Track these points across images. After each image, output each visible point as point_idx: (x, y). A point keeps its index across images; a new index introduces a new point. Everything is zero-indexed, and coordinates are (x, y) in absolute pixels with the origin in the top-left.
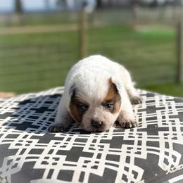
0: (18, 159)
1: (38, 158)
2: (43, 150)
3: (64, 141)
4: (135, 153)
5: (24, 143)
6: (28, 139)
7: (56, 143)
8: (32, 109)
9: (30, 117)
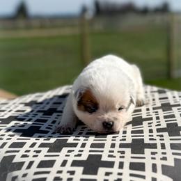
0: (25, 175)
1: (48, 172)
2: (54, 161)
3: (78, 148)
4: (161, 159)
5: (31, 154)
6: (36, 148)
7: (69, 151)
8: (39, 111)
9: (37, 120)
